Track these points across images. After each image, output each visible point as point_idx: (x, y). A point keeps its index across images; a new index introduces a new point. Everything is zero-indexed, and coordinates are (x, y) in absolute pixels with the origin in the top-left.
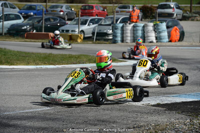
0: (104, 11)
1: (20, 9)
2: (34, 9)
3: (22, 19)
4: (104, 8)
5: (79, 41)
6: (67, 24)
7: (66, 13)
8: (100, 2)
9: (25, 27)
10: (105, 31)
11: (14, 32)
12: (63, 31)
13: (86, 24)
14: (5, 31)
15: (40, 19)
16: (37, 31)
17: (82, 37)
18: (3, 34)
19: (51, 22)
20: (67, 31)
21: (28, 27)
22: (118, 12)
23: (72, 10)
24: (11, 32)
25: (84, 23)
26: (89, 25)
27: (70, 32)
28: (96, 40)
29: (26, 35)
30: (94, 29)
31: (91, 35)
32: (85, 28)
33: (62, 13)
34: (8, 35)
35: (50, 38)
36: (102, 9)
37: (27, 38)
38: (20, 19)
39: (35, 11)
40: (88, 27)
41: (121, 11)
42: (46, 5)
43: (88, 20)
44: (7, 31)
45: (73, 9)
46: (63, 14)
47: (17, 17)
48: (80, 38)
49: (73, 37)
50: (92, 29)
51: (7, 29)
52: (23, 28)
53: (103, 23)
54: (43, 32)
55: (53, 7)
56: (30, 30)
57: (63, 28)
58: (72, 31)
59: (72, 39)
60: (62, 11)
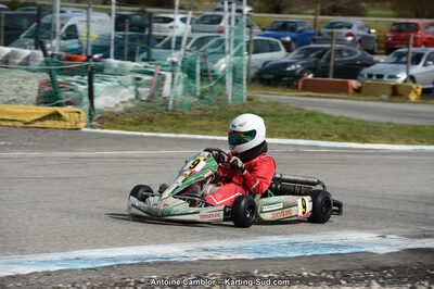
2: (293, 30)
3: (283, 51)
5: (413, 97)
6: (378, 62)
7: (358, 38)
9: (293, 67)
11: (271, 76)
12: (370, 76)
13: (418, 63)
15: (320, 52)
16: (315, 75)
17: (419, 91)
18: (250, 80)
19: (343, 57)
20: (380, 76)
21: (298, 66)
23: (370, 32)
24: (265, 76)
26: (425, 65)
27: (385, 79)
29: (300, 84)
31: (431, 86)
32: (417, 70)
33: (350, 38)
35: (351, 90)
37: (304, 89)
38: (279, 50)
40: (424, 69)
43: (423, 54)
44: (256, 74)
45: (373, 31)
46: (353, 41)
48: (416, 92)
49: (400, 90)
51: (256, 70)
52: (289, 69)
56: (302, 73)
57: (365, 71)
58: (390, 77)
59: (396, 93)
60: (350, 35)
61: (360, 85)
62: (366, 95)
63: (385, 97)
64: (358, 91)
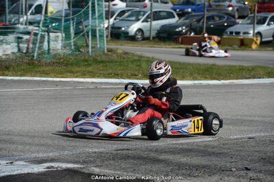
1: (174, 5)
2: (193, 4)
3: (177, 18)
5: (254, 46)
6: (238, 23)
7: (236, 8)
9: (180, 29)
11: (165, 35)
12: (231, 33)
14: (153, 34)
15: (200, 17)
16: (196, 34)
17: (258, 42)
18: (151, 39)
19: (215, 21)
20: (238, 33)
21: (184, 28)
23: (244, 4)
24: (161, 35)
25: (261, 22)
26: (268, 24)
27: (241, 34)
29: (180, 40)
31: (271, 39)
32: (263, 28)
33: (230, 9)
34: (157, 39)
37: (182, 43)
38: (174, 17)
39: (194, 7)
40: (268, 27)
44: (156, 34)
45: (246, 3)
46: (233, 10)
47: (170, 15)
48: (256, 43)
49: (245, 42)
50: (273, 31)
51: (156, 31)
52: (177, 30)
56: (186, 32)
57: (231, 29)
58: (245, 33)
59: (244, 44)
60: (231, 6)
61: (219, 39)
62: (224, 45)
63: (236, 47)
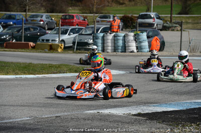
0: (85, 20)
2: (14, 19)
3: (2, 29)
4: (85, 18)
5: (60, 50)
6: (48, 33)
7: (46, 22)
8: (81, 12)
9: (5, 37)
10: (86, 41)
12: (43, 40)
13: (66, 34)
16: (17, 40)
17: (63, 47)
19: (30, 31)
20: (48, 40)
21: (7, 36)
22: (99, 22)
23: (52, 19)
25: (65, 32)
26: (69, 35)
27: (50, 41)
28: (77, 49)
29: (5, 45)
30: (75, 38)
32: (65, 37)
33: (42, 23)
35: (30, 47)
36: (83, 18)
37: (6, 48)
39: (15, 21)
40: (69, 37)
41: (102, 21)
42: (26, 14)
43: (68, 29)
48: (61, 48)
49: (53, 47)
50: (73, 39)
52: (2, 38)
53: (83, 33)
54: (23, 42)
55: (33, 16)
56: (9, 39)
57: (43, 37)
58: (52, 40)
59: (52, 48)
60: (42, 21)
61: (34, 44)
62: (38, 49)
63: (47, 50)
64: (33, 47)
